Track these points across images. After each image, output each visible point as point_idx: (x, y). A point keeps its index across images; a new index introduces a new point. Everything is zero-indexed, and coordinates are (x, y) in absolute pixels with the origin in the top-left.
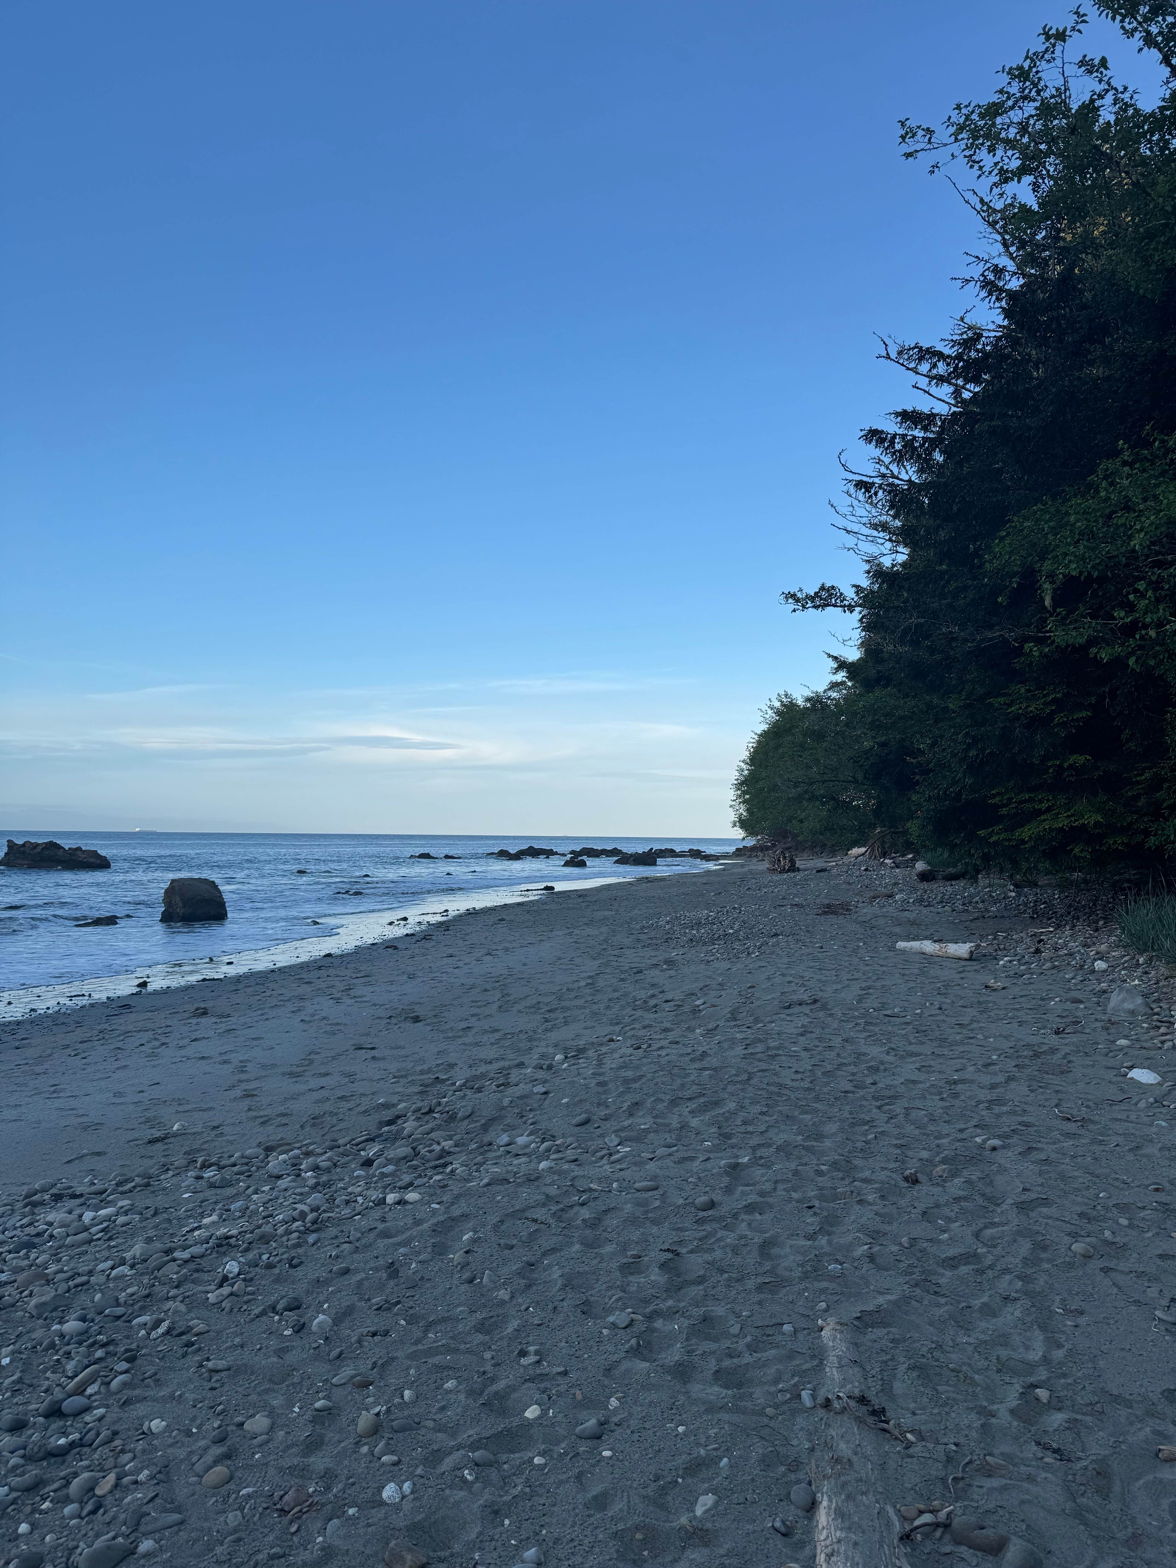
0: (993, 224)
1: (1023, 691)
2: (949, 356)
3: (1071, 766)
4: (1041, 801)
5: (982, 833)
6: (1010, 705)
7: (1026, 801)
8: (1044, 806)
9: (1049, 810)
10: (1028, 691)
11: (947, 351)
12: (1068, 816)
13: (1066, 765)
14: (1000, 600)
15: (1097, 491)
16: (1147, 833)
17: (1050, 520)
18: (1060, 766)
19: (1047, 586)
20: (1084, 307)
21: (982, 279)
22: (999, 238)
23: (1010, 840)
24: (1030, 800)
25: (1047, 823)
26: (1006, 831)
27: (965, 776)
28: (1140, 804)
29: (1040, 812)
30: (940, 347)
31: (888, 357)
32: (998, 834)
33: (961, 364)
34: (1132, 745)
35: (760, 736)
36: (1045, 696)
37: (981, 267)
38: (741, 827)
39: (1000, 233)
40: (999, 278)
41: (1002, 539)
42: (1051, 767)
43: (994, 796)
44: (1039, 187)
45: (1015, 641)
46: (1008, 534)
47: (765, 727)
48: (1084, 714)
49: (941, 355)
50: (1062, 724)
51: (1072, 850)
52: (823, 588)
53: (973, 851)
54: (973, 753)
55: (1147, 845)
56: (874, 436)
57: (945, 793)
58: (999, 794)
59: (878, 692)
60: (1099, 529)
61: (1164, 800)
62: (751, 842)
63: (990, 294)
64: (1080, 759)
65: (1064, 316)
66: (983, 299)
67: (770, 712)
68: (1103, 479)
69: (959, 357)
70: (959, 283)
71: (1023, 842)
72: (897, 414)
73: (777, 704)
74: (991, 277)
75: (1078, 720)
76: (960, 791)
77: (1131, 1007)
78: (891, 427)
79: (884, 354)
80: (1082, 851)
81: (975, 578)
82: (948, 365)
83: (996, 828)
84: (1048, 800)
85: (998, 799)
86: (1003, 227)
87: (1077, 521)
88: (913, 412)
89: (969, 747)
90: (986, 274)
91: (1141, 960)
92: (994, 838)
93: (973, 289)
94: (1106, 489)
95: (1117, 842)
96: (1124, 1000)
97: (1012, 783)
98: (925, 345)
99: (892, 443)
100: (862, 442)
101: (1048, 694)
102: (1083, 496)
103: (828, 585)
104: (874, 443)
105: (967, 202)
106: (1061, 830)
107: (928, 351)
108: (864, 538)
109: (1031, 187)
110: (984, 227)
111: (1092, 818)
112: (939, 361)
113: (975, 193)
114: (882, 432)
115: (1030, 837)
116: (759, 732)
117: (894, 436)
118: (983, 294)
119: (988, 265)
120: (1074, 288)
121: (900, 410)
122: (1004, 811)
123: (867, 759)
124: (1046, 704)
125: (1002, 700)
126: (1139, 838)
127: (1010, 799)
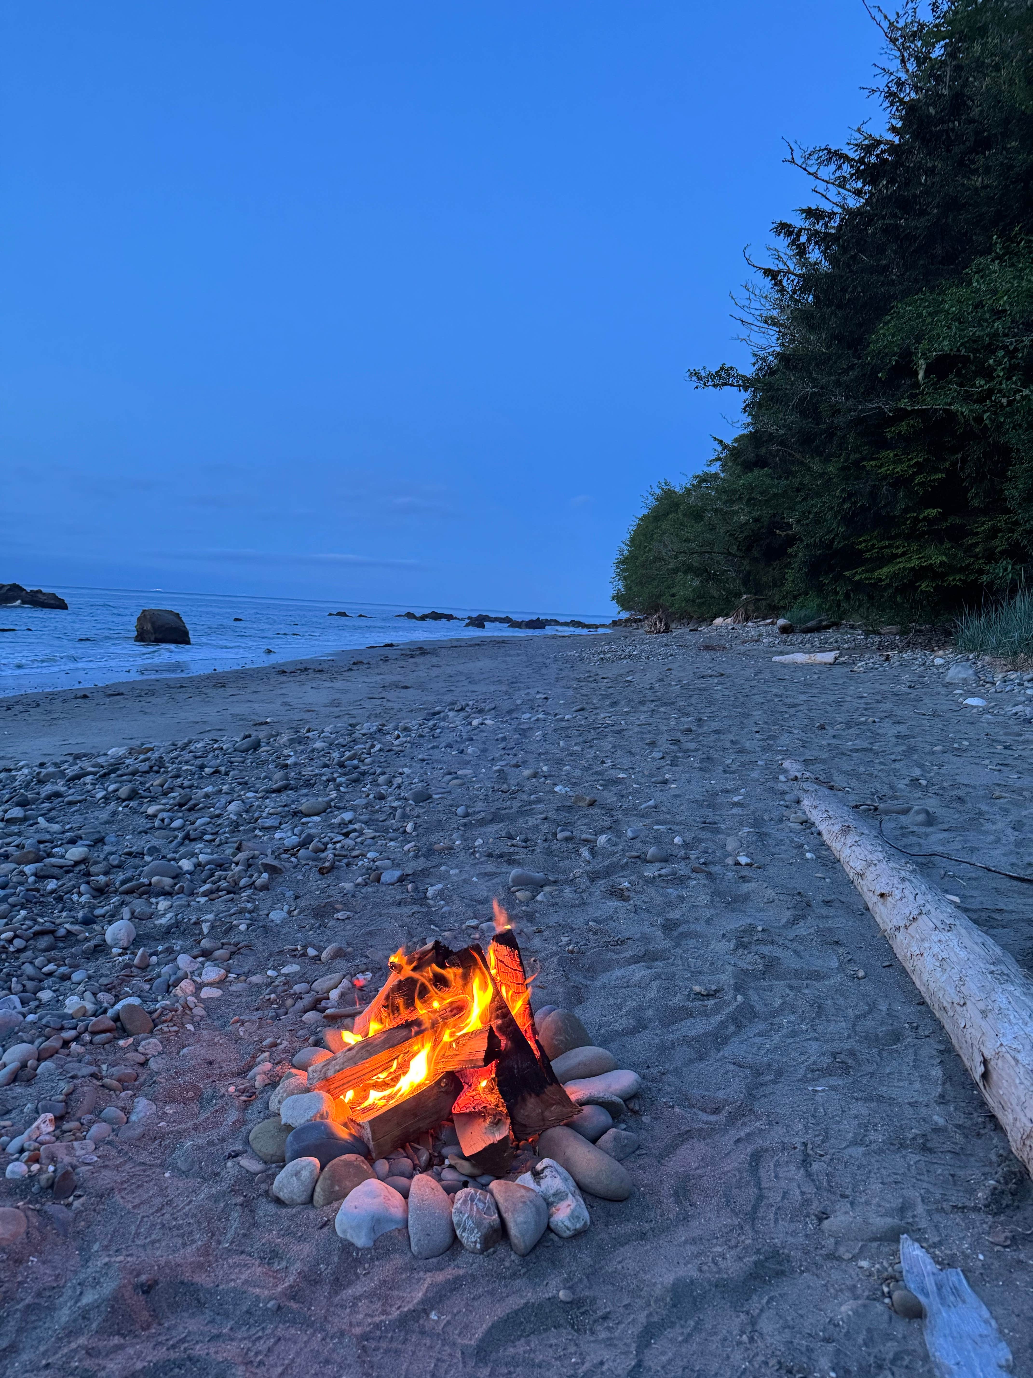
0: (894, 41)
1: (891, 455)
2: (853, 160)
3: (925, 518)
4: (898, 547)
5: (847, 573)
6: (880, 467)
7: (886, 547)
8: (900, 551)
9: (904, 554)
10: (895, 455)
11: (851, 155)
12: (919, 558)
13: (921, 517)
14: (880, 375)
15: (970, 283)
16: (981, 572)
17: (928, 307)
18: (917, 518)
19: (921, 362)
20: (971, 121)
21: (886, 89)
22: (898, 54)
23: (870, 579)
24: (890, 546)
25: (902, 564)
26: (867, 572)
27: (838, 526)
28: (977, 550)
29: (896, 556)
30: (846, 150)
31: (793, 161)
32: (860, 574)
33: (862, 167)
34: (976, 503)
35: (641, 519)
36: (909, 460)
37: (886, 79)
38: (618, 602)
39: (899, 50)
40: (901, 90)
41: (886, 323)
42: (908, 519)
43: (861, 543)
44: (938, 7)
45: (890, 411)
46: (892, 318)
47: (645, 512)
48: (939, 476)
49: (846, 158)
50: (921, 484)
51: (920, 586)
52: (722, 368)
53: (838, 589)
54: (846, 506)
55: (980, 581)
56: (784, 228)
57: (820, 540)
58: (864, 541)
59: (756, 472)
60: (969, 314)
61: (997, 547)
62: (625, 615)
63: (892, 104)
64: (932, 512)
65: (953, 130)
66: (885, 109)
67: (650, 498)
68: (976, 273)
69: (861, 161)
70: (866, 92)
71: (881, 580)
72: (803, 211)
73: (658, 491)
74: (894, 89)
75: (934, 480)
76: (833, 538)
77: (965, 676)
78: (798, 222)
79: (790, 158)
80: (927, 586)
81: (859, 358)
82: (851, 166)
83: (860, 570)
84: (904, 547)
85: (863, 545)
86: (903, 44)
87: (951, 307)
88: (817, 209)
89: (844, 501)
90: (890, 85)
91: (971, 656)
92: (857, 578)
93: (878, 98)
94: (977, 281)
95: (955, 579)
96: (959, 672)
97: (876, 533)
98: (833, 148)
99: (798, 235)
100: (772, 234)
101: (912, 459)
102: (957, 287)
103: (726, 366)
104: (782, 235)
105: (874, 19)
106: (913, 569)
107: (835, 153)
108: (756, 329)
109: (931, 7)
110: (885, 43)
111: (937, 559)
112: (844, 163)
113: (880, 10)
114: (790, 226)
115: (887, 577)
116: (640, 516)
117: (801, 230)
118: (886, 104)
119: (892, 77)
120: (965, 104)
121: (805, 207)
122: (868, 555)
123: (742, 532)
124: (910, 467)
125: (873, 463)
126: (973, 577)
127: (873, 545)
